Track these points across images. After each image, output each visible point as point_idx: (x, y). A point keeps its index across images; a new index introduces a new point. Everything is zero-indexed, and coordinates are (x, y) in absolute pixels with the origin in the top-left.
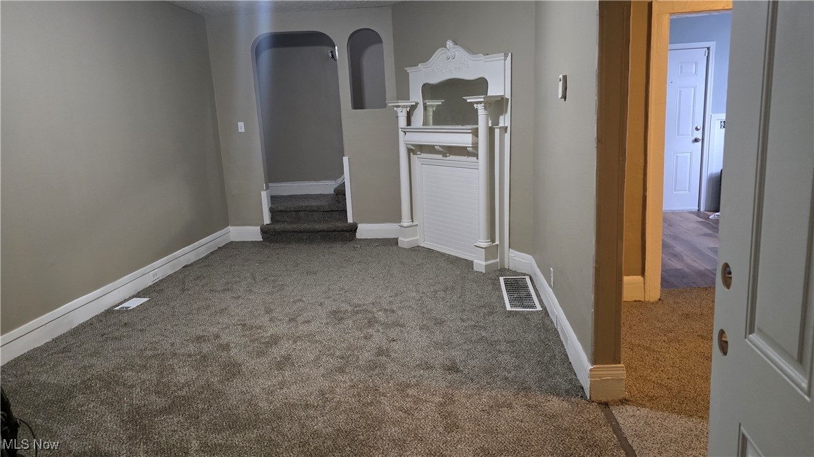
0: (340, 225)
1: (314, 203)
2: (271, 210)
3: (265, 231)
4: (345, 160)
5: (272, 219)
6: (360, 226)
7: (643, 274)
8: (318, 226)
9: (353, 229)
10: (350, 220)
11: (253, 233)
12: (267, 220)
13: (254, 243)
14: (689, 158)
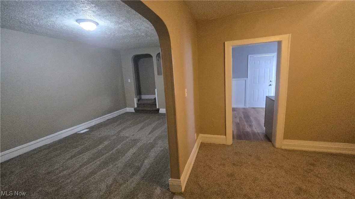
0: (154, 109)
1: (149, 102)
2: (137, 104)
3: (135, 109)
4: (156, 90)
5: (138, 106)
6: (160, 110)
7: (226, 135)
8: (149, 109)
9: (158, 110)
10: (157, 107)
11: (132, 110)
12: (136, 106)
13: (132, 113)
14: (268, 90)
